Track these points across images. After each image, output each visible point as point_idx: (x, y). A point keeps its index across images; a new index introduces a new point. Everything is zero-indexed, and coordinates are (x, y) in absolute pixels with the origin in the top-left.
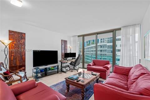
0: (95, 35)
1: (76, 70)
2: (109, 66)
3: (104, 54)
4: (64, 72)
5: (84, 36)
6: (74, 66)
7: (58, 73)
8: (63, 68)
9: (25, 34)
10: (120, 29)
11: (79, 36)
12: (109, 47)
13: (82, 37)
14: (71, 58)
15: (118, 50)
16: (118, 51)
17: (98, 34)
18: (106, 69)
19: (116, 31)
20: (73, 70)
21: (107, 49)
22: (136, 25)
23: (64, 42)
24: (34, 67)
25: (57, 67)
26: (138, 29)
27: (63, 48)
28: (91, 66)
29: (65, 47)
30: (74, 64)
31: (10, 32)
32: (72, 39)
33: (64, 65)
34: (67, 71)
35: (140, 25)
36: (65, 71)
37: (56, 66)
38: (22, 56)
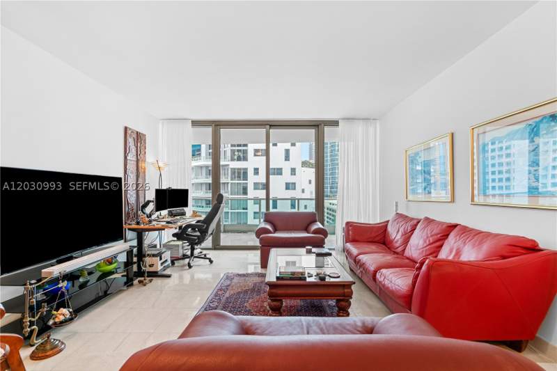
10: (335, 123)
13: (209, 130)
19: (324, 125)
23: (135, 141)
28: (271, 232)
29: (138, 161)
34: (164, 268)
36: (160, 268)
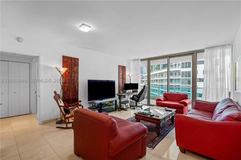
0: (167, 59)
1: (139, 106)
2: (187, 101)
3: (175, 86)
4: (123, 109)
5: (149, 60)
6: (137, 101)
7: (116, 110)
8: (122, 104)
9: (78, 59)
10: (202, 51)
11: (142, 60)
12: (184, 74)
14: (131, 90)
15: (200, 79)
16: (200, 81)
17: (170, 57)
18: (183, 105)
19: (197, 53)
20: (135, 107)
21: (180, 77)
22: (225, 45)
23: (122, 69)
24: (89, 101)
25: (114, 103)
26: (228, 51)
27: (121, 77)
28: (161, 100)
29: (123, 75)
30: (137, 99)
31: (64, 57)
32: (132, 63)
33: (123, 100)
34: (127, 108)
35: (231, 45)
36: (125, 107)
37: (113, 101)
38: (75, 87)
